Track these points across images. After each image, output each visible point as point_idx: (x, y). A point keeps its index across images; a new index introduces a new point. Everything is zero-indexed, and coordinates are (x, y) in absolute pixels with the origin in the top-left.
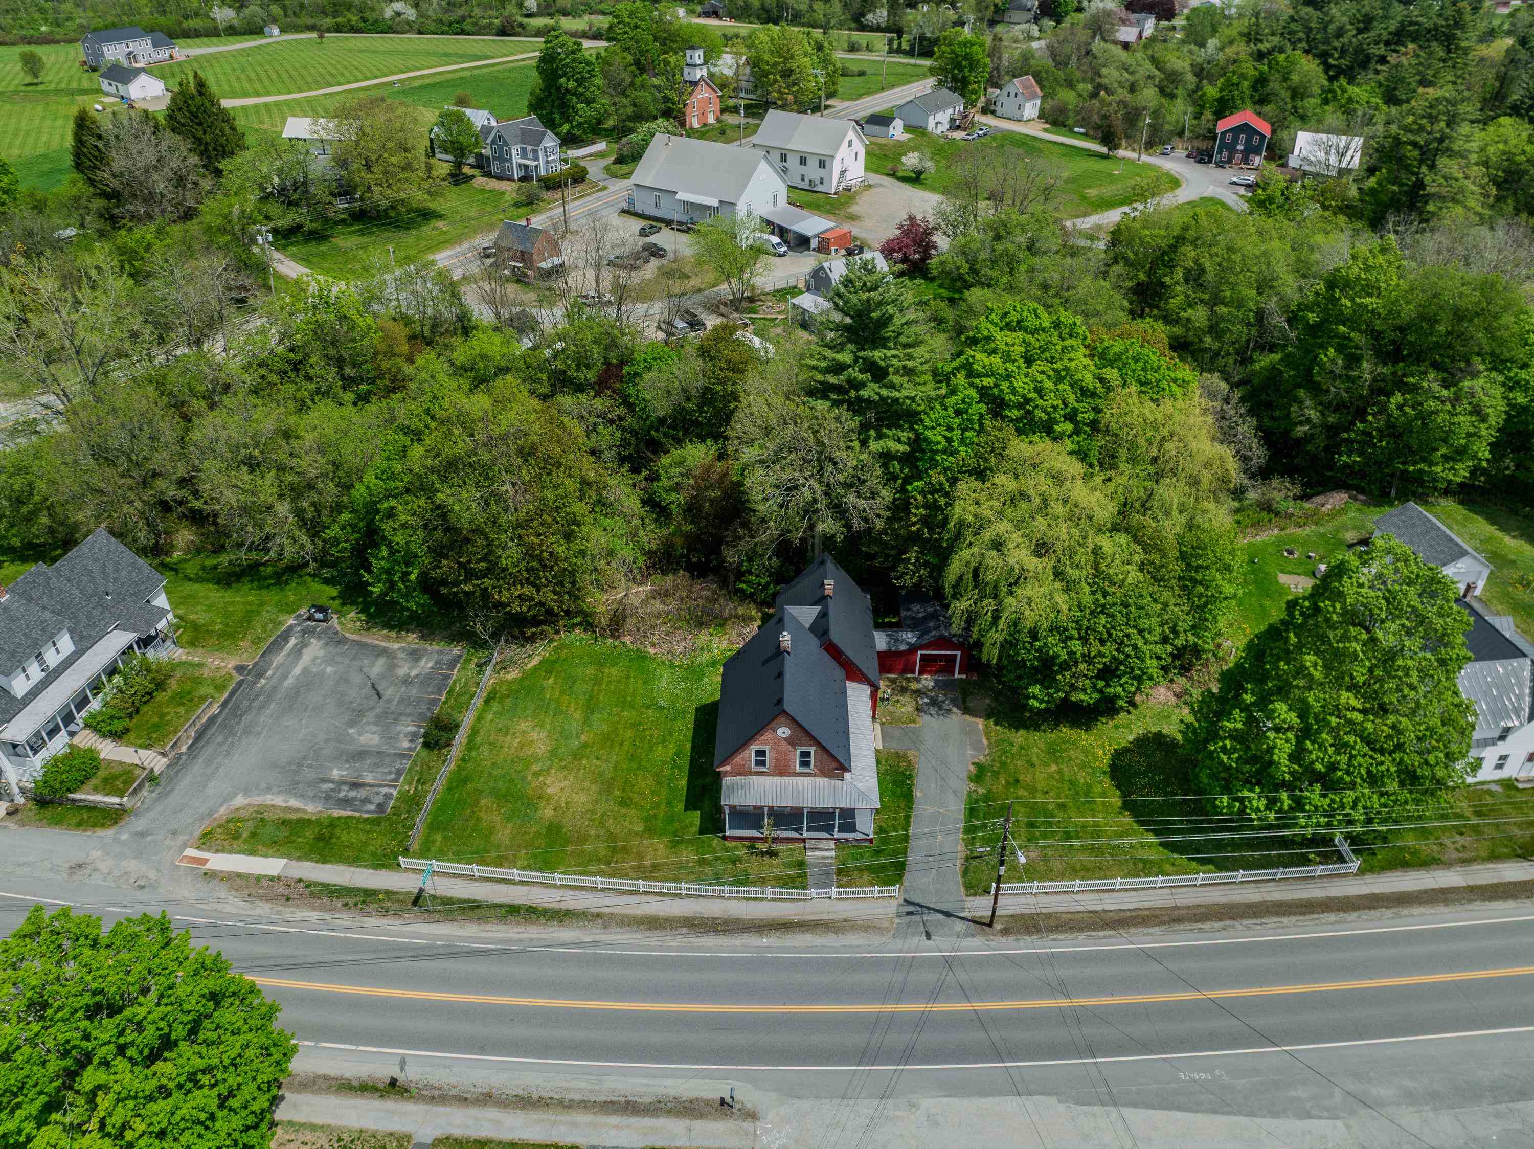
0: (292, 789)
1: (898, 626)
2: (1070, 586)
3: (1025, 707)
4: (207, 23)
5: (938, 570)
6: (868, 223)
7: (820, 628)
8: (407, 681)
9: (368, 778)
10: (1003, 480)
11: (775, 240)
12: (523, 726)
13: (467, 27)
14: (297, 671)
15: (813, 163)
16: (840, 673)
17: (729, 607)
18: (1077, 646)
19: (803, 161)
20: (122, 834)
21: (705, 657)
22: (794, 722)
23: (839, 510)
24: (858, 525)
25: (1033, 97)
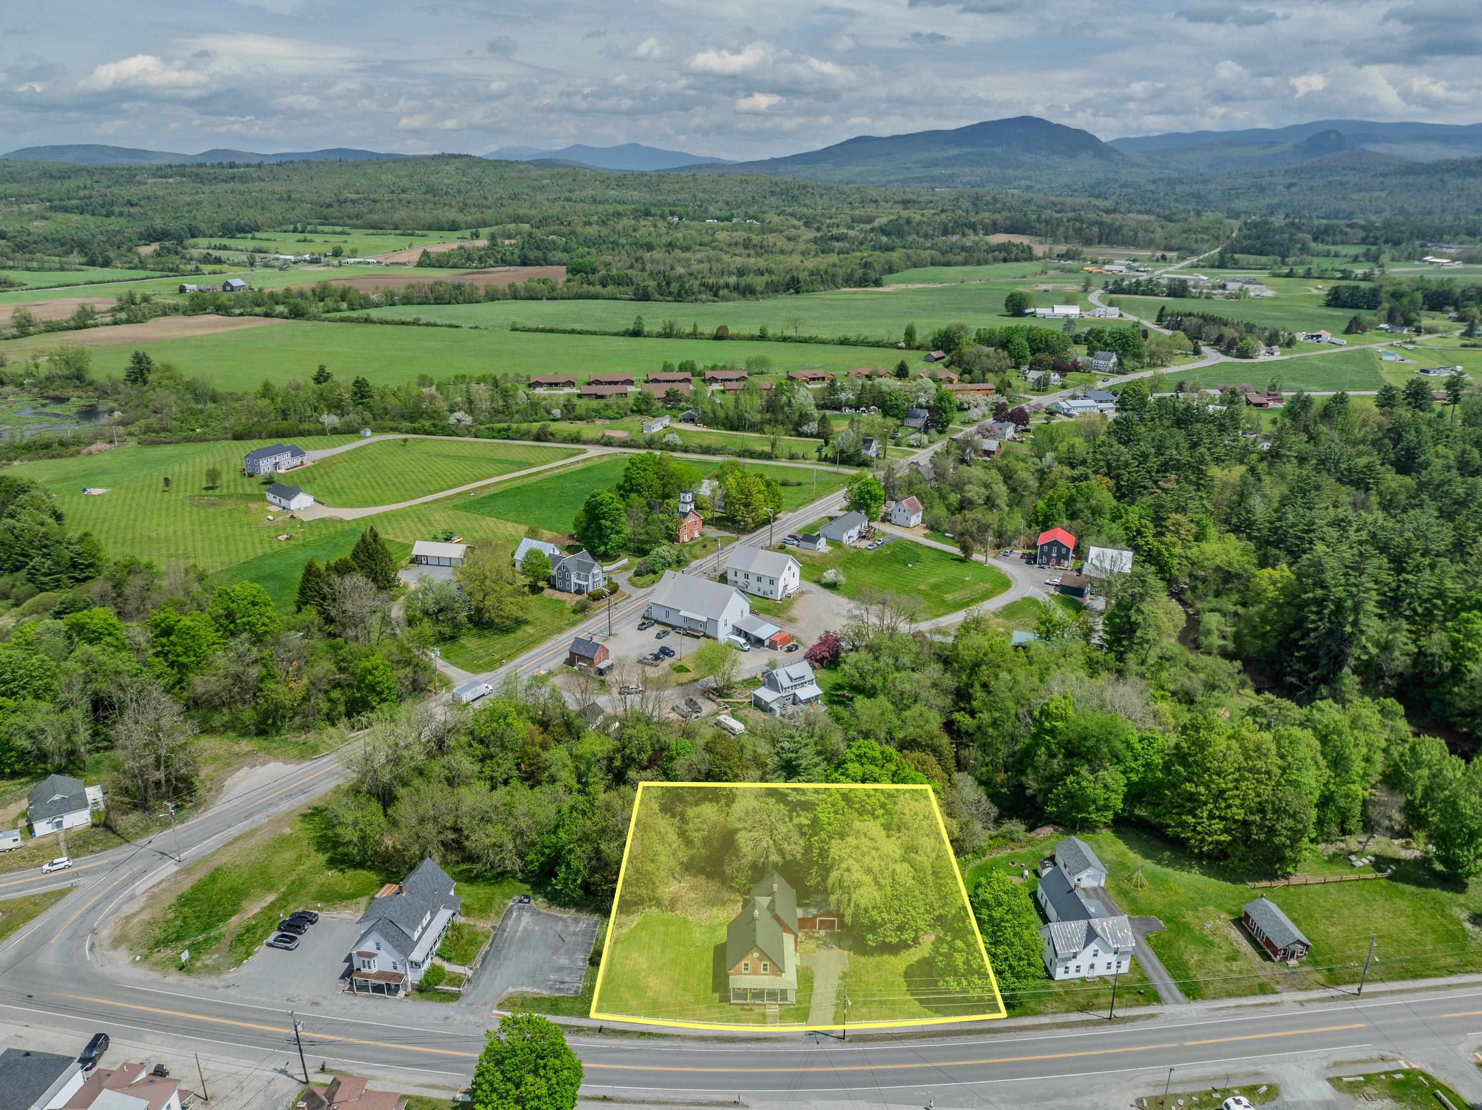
0: (534, 984)
1: (808, 905)
2: (880, 887)
3: (867, 945)
4: (320, 427)
5: (825, 879)
6: (802, 624)
7: (771, 908)
8: (575, 934)
9: (568, 979)
10: (851, 840)
11: (742, 641)
12: (635, 955)
13: (511, 434)
14: (521, 929)
15: (765, 581)
16: (780, 929)
17: (727, 895)
18: (885, 916)
19: (759, 579)
20: (461, 1004)
21: (716, 922)
22: (761, 951)
23: (781, 852)
24: (788, 858)
25: (917, 511)
